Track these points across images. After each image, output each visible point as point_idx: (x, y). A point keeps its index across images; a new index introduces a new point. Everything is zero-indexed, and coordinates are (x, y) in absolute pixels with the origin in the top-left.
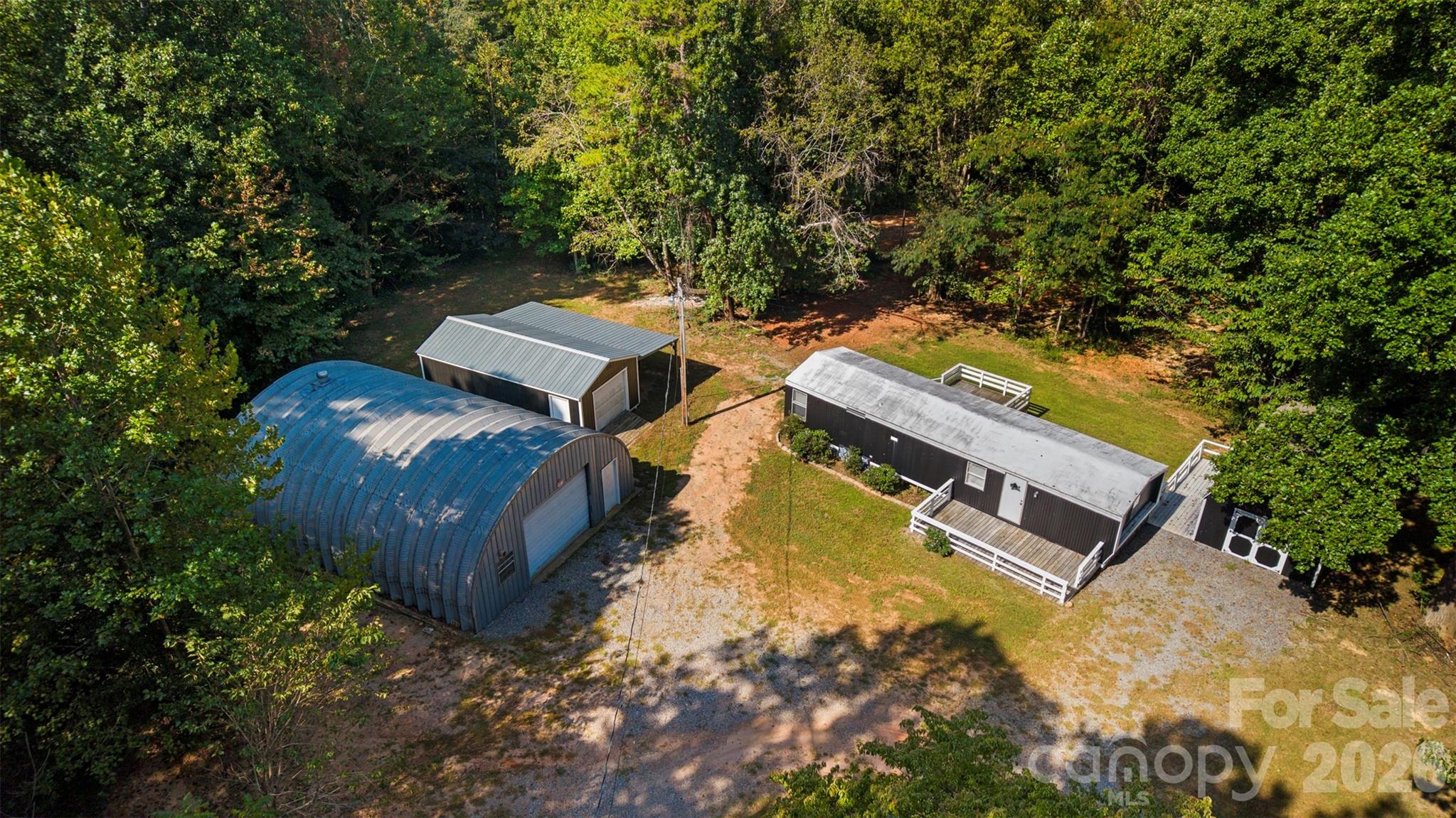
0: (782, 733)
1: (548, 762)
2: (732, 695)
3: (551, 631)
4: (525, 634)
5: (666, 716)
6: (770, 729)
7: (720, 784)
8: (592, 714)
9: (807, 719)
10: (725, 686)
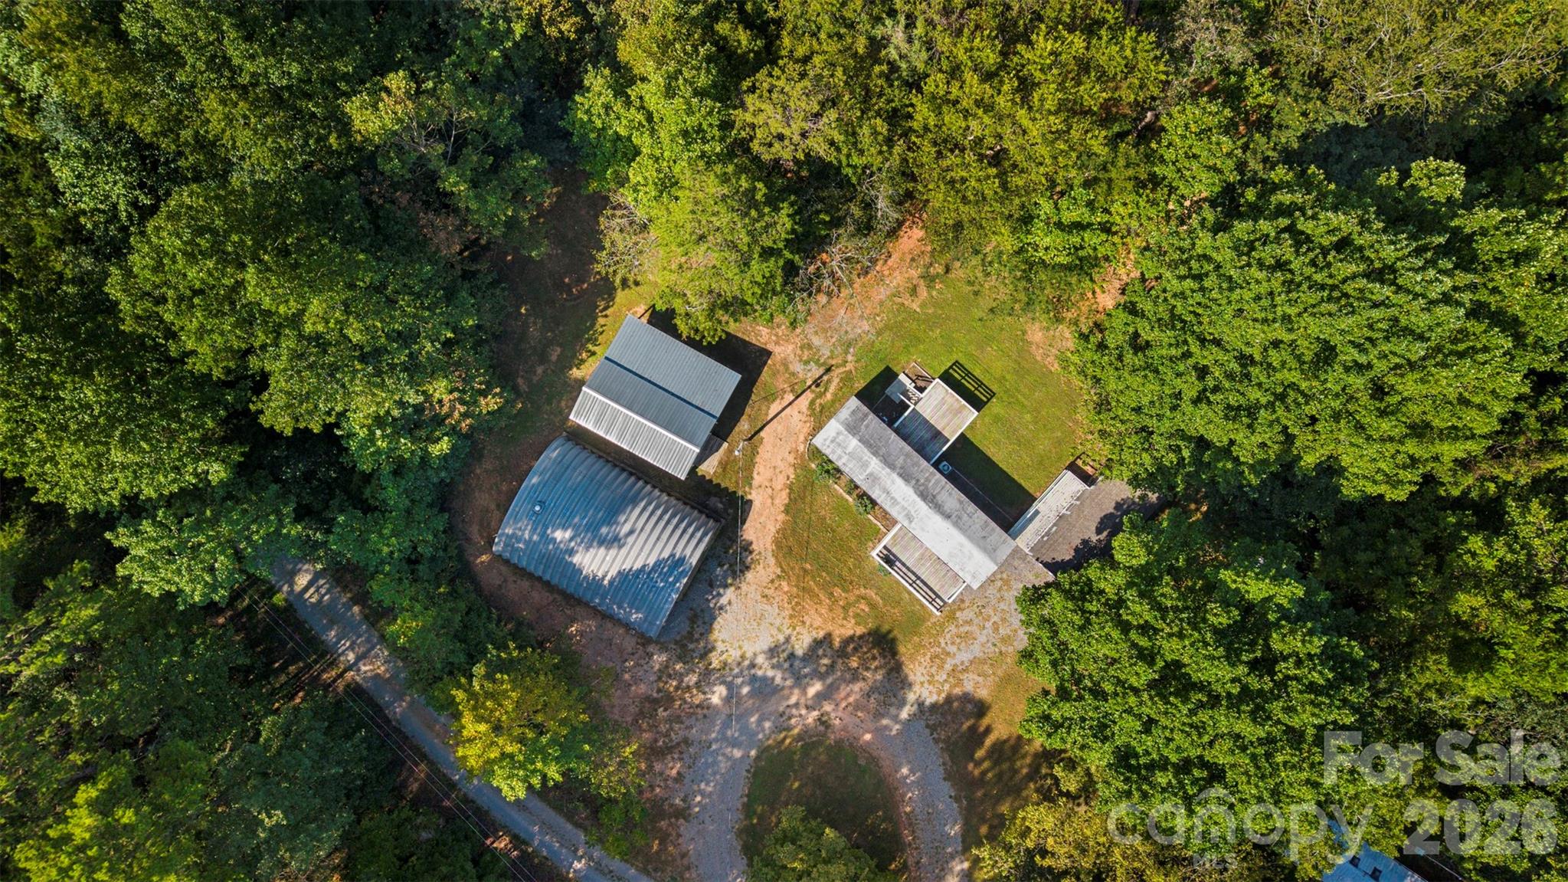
0: (793, 700)
1: (699, 711)
2: (773, 679)
3: (690, 636)
4: (678, 638)
5: (745, 690)
6: (788, 698)
7: (767, 725)
8: (715, 689)
9: (804, 692)
10: (770, 673)
